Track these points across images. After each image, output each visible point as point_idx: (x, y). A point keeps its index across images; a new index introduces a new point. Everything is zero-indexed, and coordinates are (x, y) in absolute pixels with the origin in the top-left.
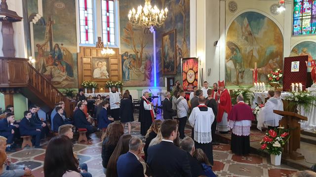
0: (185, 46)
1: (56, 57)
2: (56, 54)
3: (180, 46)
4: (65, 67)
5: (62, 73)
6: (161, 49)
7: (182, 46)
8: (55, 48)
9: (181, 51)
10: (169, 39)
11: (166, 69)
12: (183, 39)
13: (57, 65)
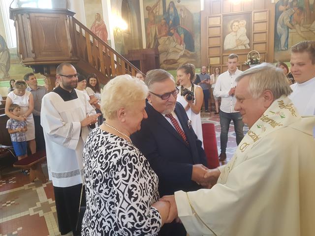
1: (171, 22)
2: (170, 17)
4: (182, 36)
5: (178, 46)
8: (169, 9)
13: (172, 35)
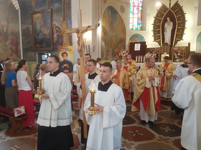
0: (64, 25)
3: (57, 25)
6: (31, 26)
7: (61, 25)
9: (60, 29)
10: (42, 17)
11: (38, 45)
12: (62, 19)
